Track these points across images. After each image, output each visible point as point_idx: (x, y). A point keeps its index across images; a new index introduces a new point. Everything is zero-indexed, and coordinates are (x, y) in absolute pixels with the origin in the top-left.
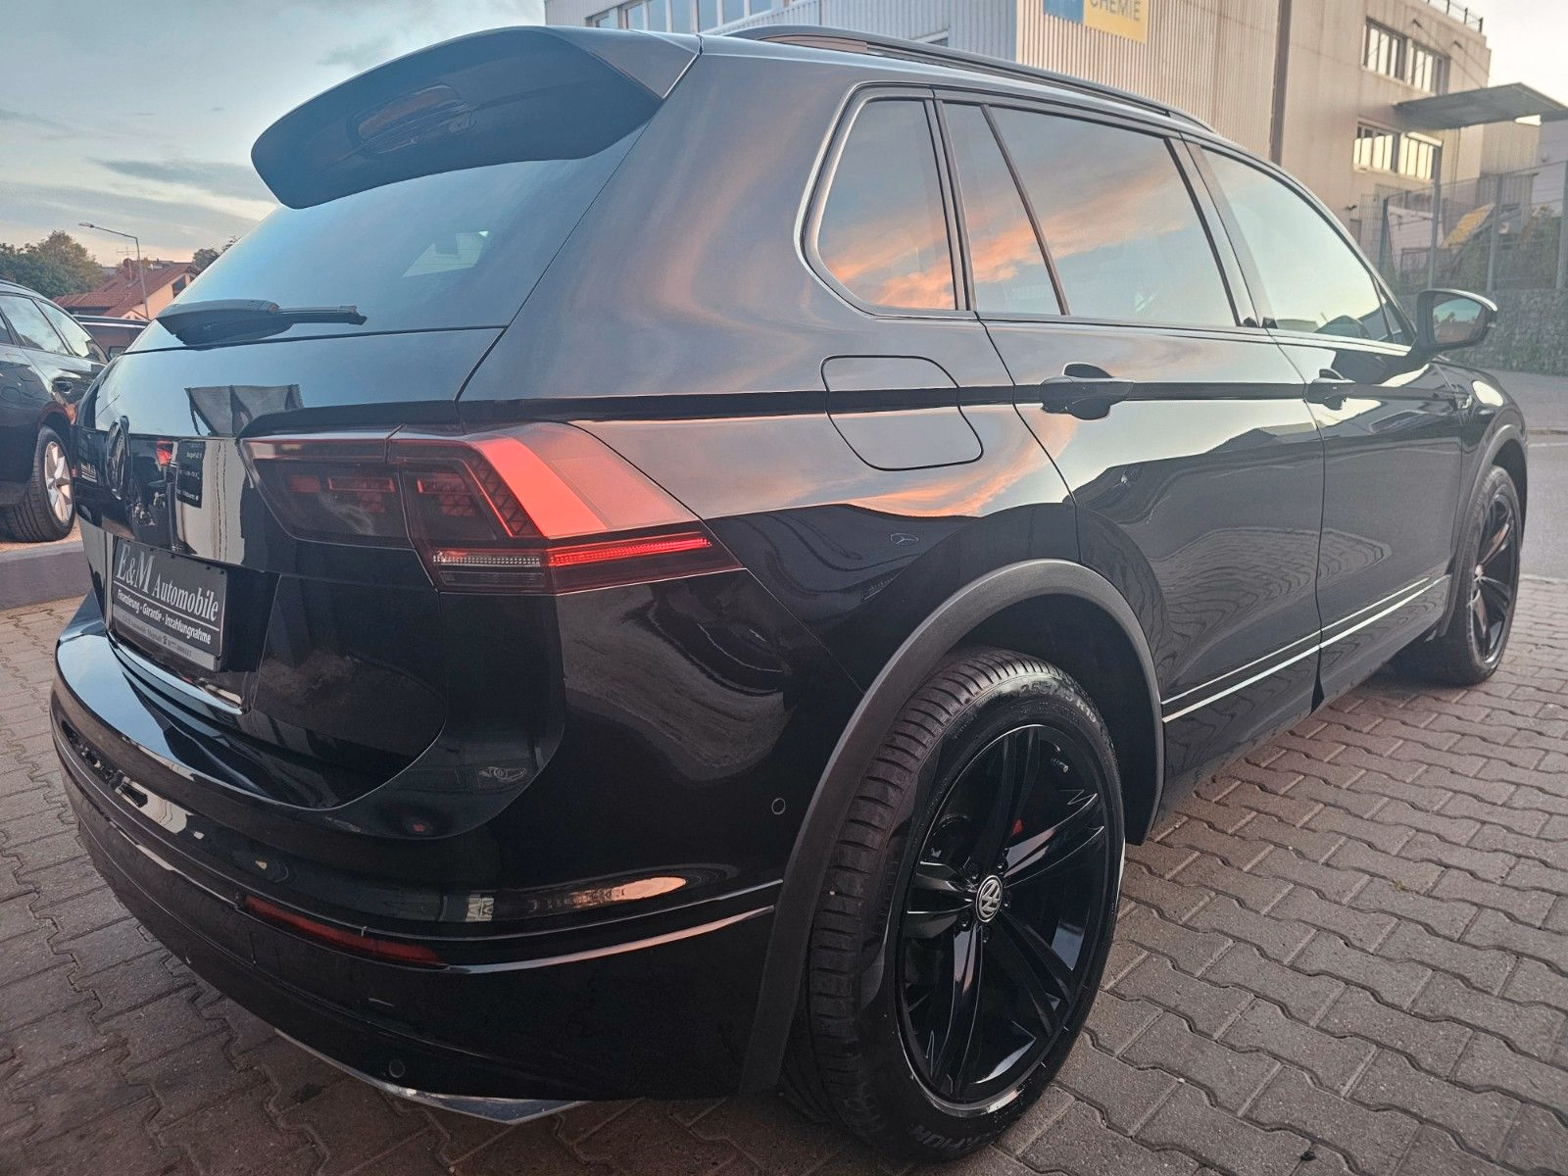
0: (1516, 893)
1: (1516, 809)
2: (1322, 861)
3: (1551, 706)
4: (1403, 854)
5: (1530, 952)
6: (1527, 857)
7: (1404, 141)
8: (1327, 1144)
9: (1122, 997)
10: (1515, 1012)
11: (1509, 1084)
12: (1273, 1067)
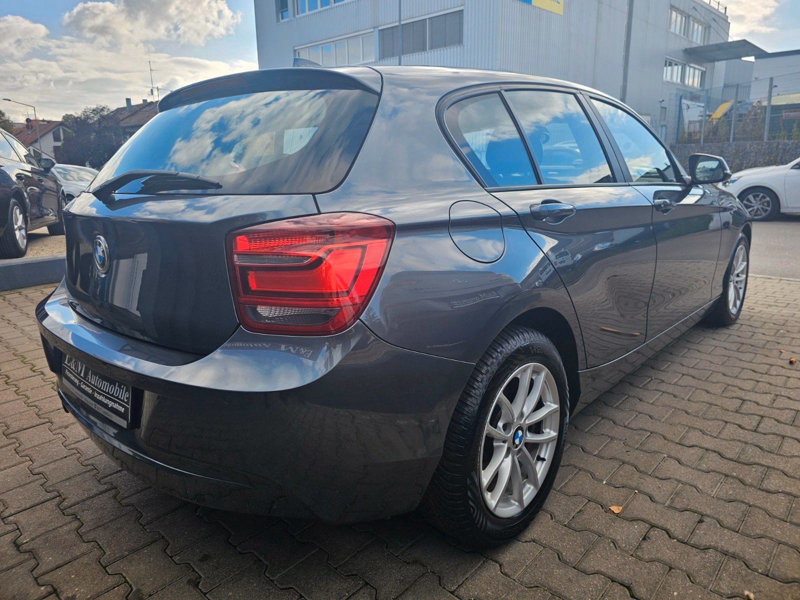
0: (778, 411)
1: (772, 375)
2: (686, 398)
3: (782, 331)
4: (723, 395)
5: (789, 435)
6: (781, 396)
7: (688, 68)
8: (708, 516)
9: (603, 458)
10: (786, 459)
11: (788, 489)
12: (679, 485)
